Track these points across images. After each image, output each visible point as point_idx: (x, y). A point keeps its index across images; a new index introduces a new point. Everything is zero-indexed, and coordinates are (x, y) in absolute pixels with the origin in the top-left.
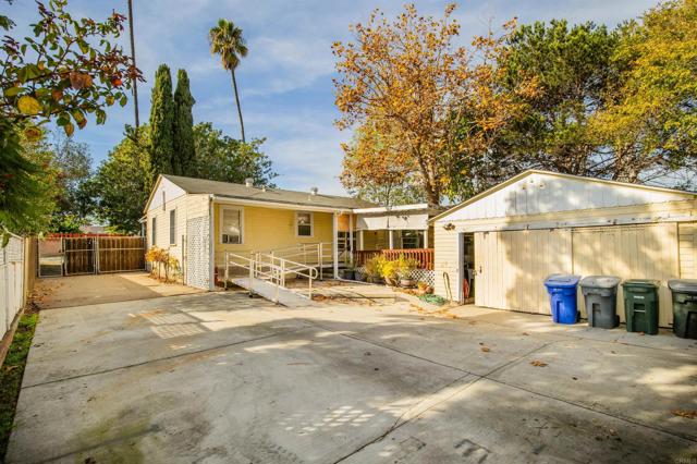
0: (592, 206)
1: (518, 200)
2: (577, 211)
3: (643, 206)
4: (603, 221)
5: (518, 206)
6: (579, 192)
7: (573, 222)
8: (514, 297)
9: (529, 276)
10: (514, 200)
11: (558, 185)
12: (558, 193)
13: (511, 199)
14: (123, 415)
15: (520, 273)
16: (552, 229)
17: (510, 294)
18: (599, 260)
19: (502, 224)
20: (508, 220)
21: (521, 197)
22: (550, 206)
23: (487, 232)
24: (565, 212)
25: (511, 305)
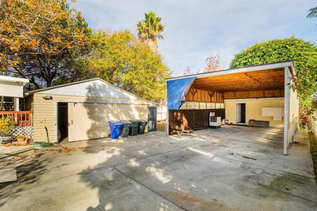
0: (117, 97)
1: (91, 90)
2: (113, 98)
3: (129, 99)
4: (120, 102)
5: (92, 92)
6: (114, 91)
7: (112, 101)
8: (90, 133)
9: (97, 123)
10: (90, 89)
11: (107, 87)
12: (108, 90)
13: (88, 88)
14: (265, 196)
15: (94, 122)
16: (105, 104)
17: (88, 132)
18: (119, 115)
19: (84, 100)
20: (87, 98)
21: (93, 89)
22: (104, 94)
23: (76, 103)
24: (109, 98)
25: (89, 137)
